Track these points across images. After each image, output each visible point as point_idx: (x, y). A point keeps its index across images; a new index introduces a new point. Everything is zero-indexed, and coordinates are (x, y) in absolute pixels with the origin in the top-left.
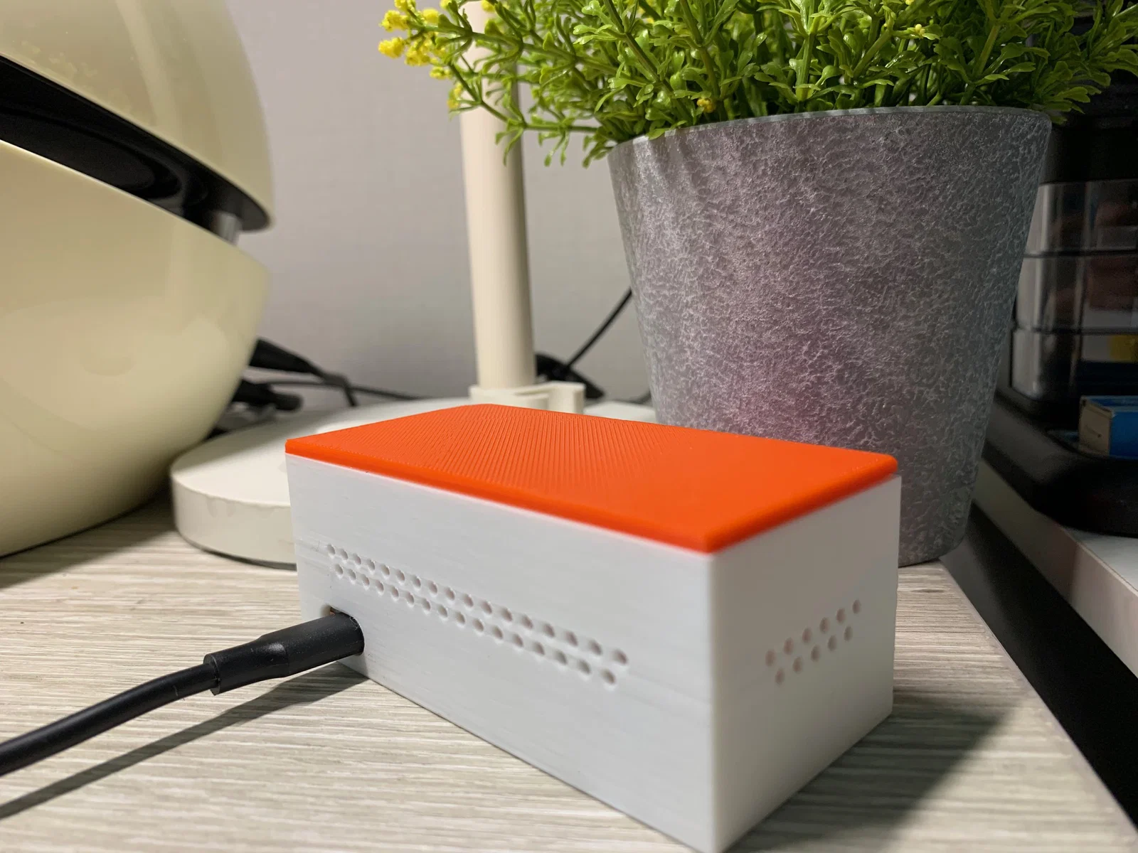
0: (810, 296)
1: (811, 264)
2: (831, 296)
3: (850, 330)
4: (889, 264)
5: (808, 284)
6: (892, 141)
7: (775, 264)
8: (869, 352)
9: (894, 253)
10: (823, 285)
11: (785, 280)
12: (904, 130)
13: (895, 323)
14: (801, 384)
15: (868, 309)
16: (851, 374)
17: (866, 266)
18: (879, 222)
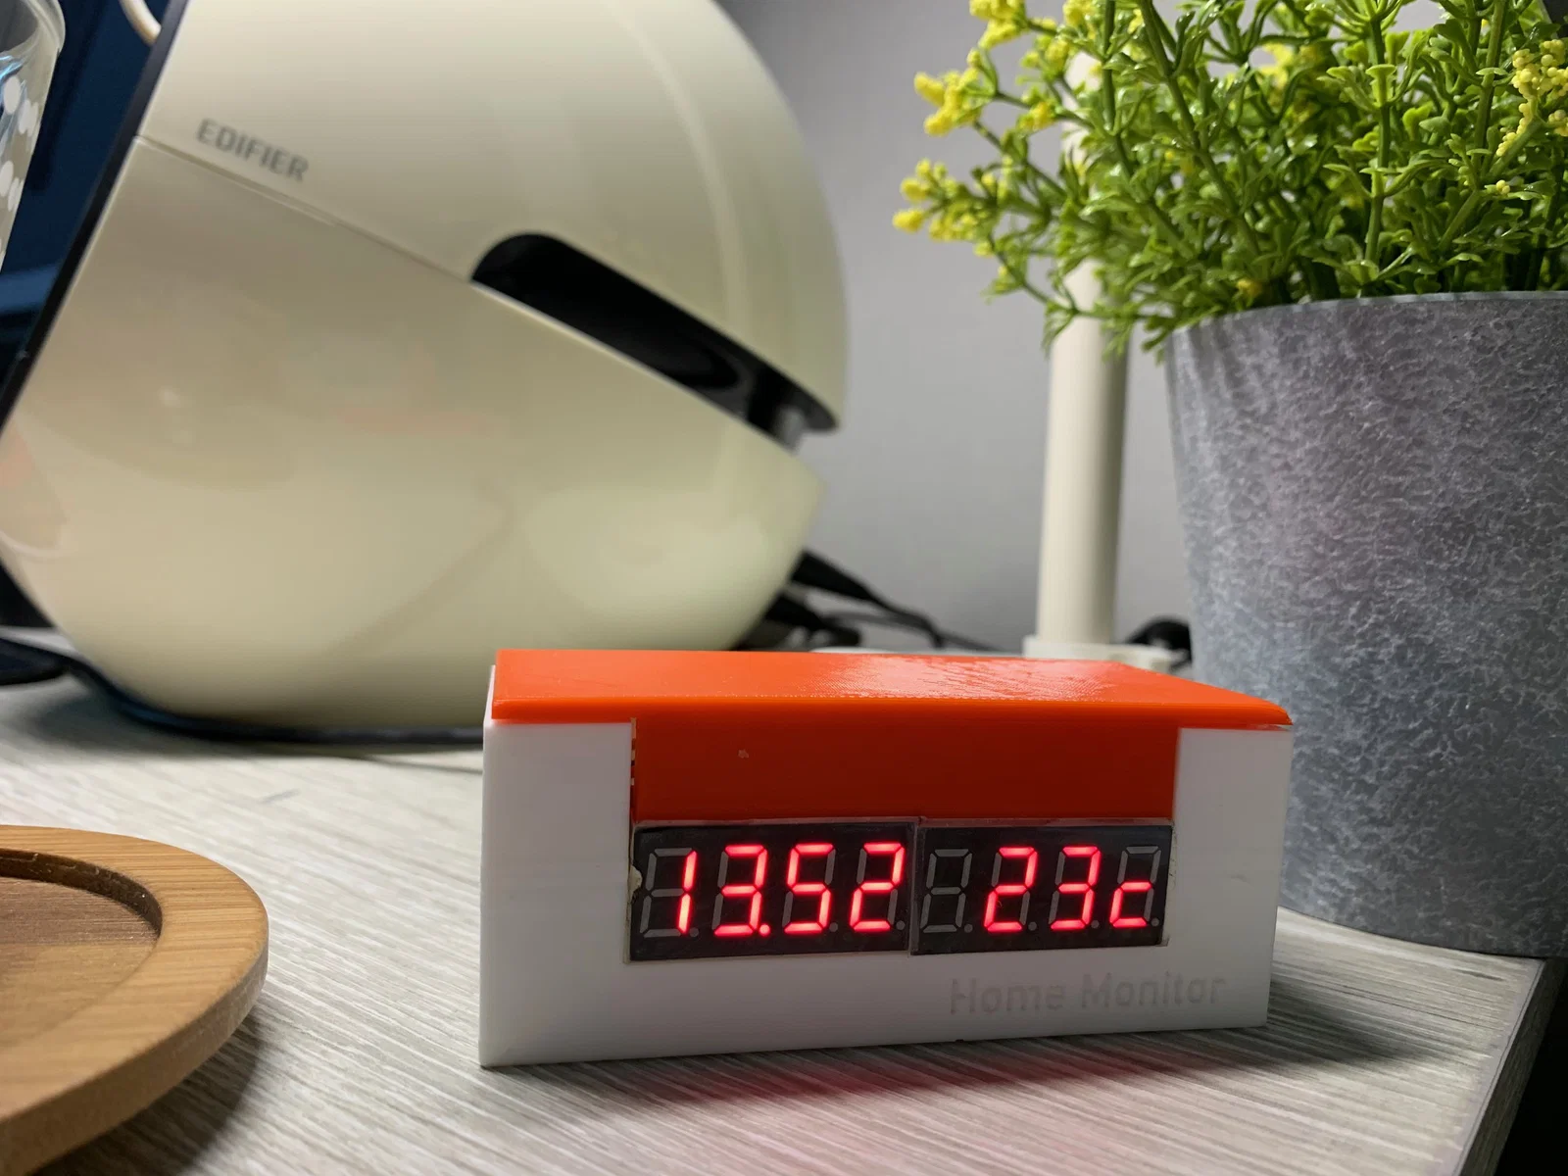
0: (1361, 539)
1: (1363, 497)
2: (1390, 543)
3: (1416, 592)
4: (1477, 505)
5: (1358, 523)
6: (1483, 337)
7: (1316, 495)
8: (1445, 626)
9: (1486, 491)
10: (1378, 527)
11: (1329, 515)
12: (1503, 323)
13: (1486, 589)
14: (1347, 659)
15: (1444, 566)
16: (1417, 653)
17: (1441, 505)
18: (1462, 447)
